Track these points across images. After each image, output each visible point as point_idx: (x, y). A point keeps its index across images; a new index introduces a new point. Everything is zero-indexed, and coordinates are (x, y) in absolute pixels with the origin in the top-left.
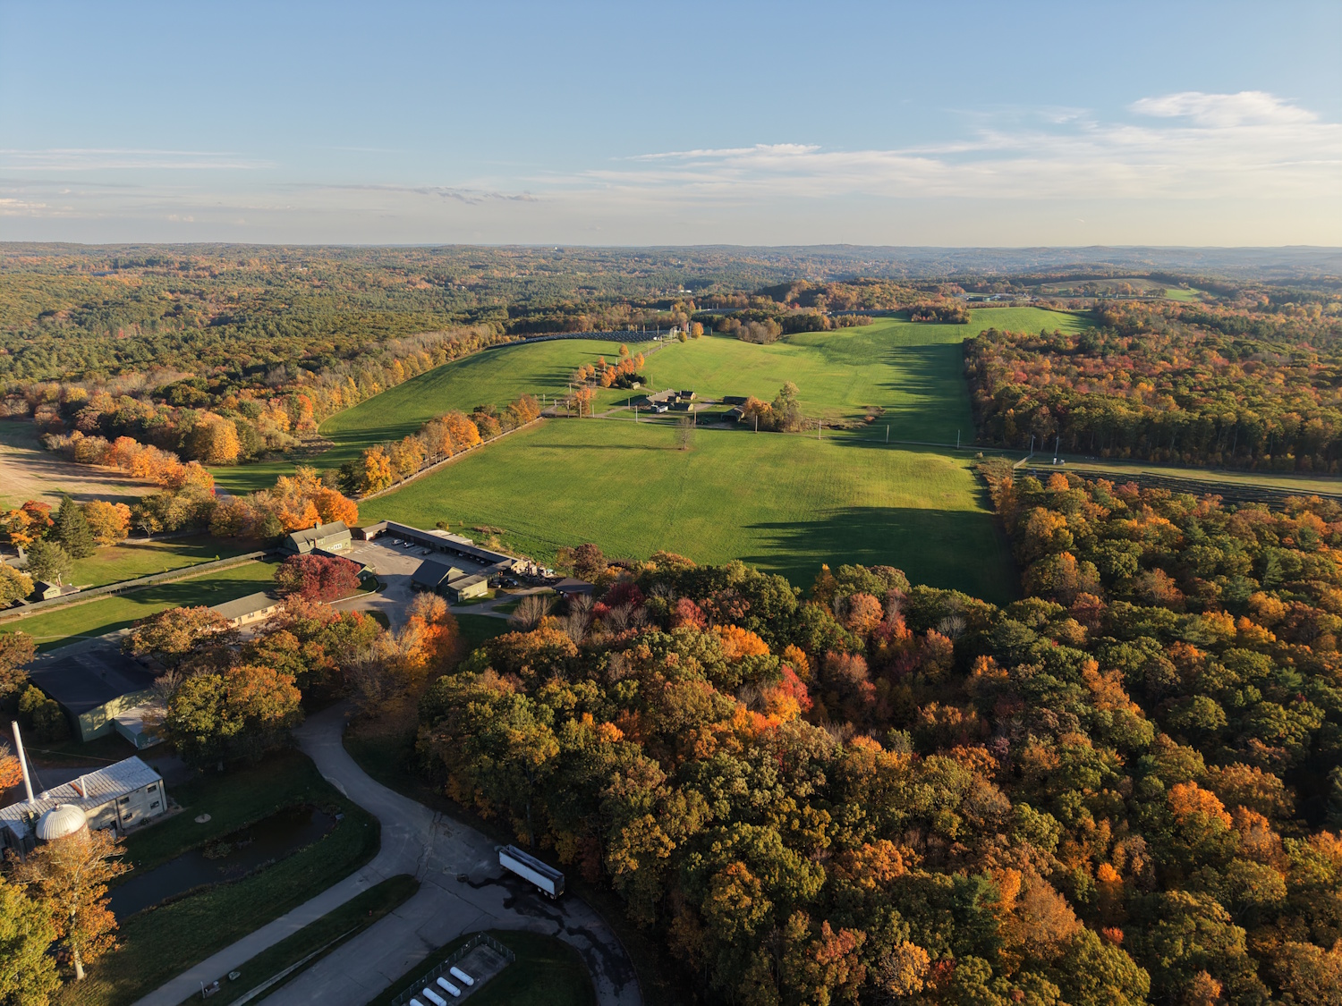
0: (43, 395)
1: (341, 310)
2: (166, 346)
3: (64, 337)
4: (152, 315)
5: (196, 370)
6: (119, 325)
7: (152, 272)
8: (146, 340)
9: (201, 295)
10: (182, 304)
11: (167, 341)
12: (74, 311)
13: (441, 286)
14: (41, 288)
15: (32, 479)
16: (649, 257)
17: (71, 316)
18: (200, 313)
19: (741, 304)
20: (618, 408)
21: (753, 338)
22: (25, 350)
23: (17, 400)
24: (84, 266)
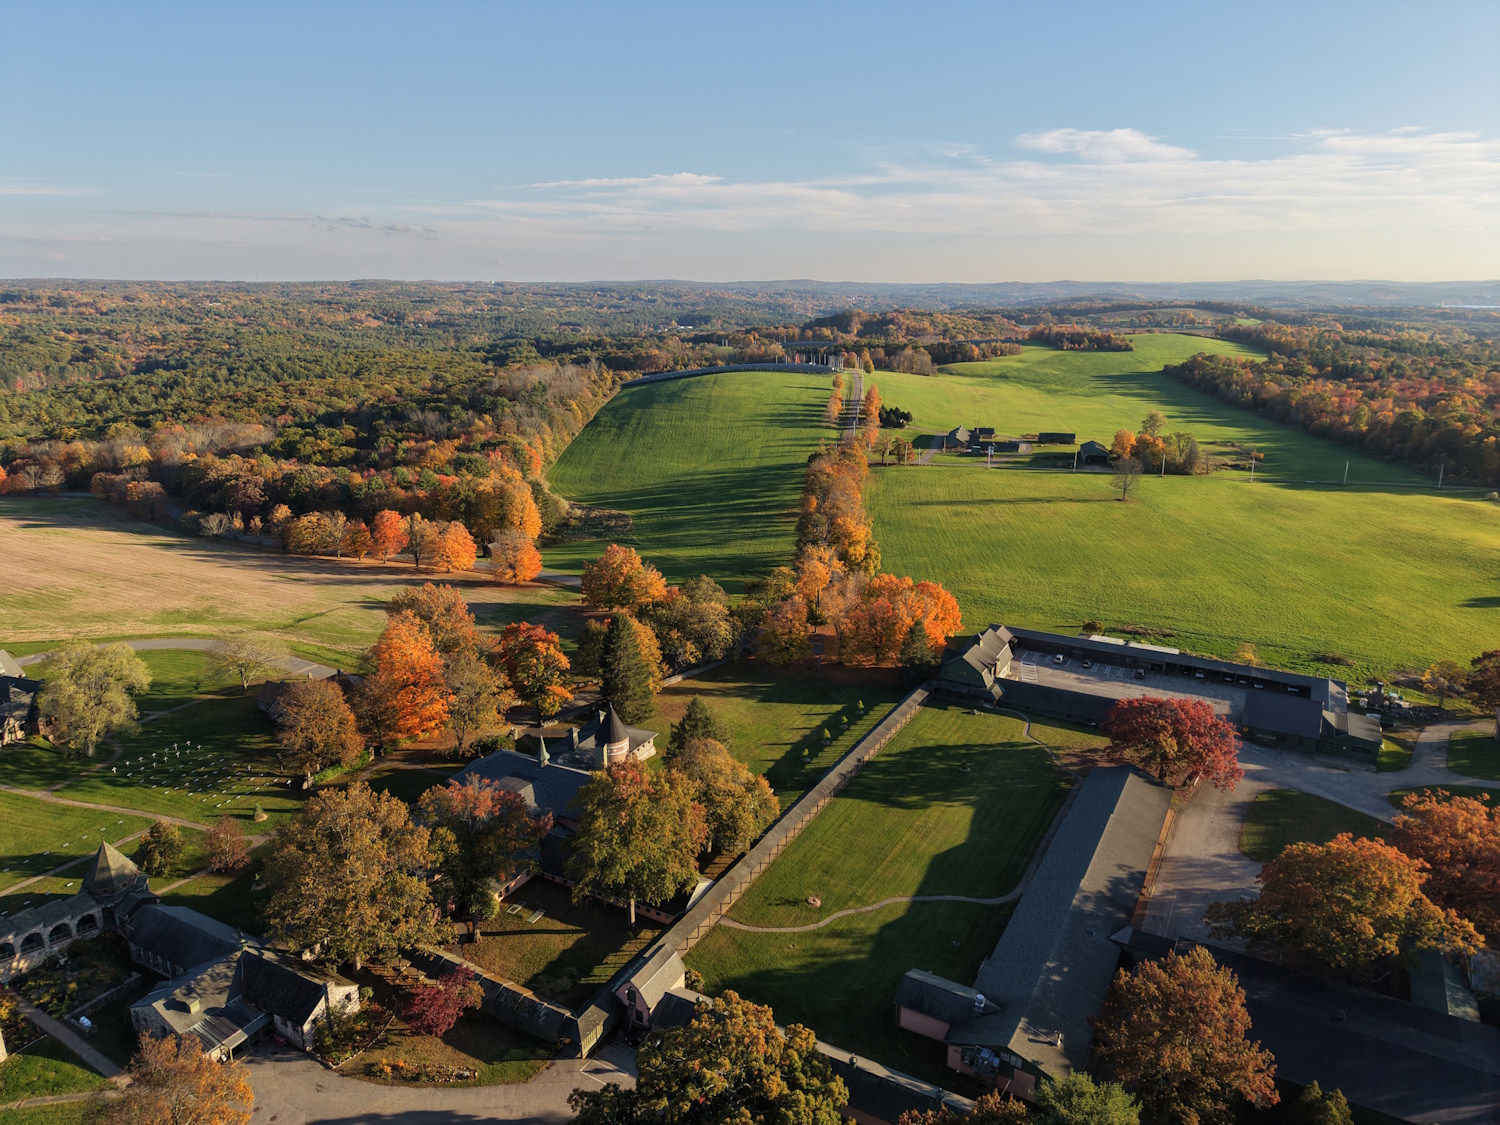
4: (56, 359)
6: (15, 372)
7: (17, 309)
9: (109, 334)
10: (90, 345)
13: (392, 323)
16: (612, 291)
18: (118, 357)
19: (802, 336)
20: (926, 451)
21: (910, 370)
23: (43, 467)
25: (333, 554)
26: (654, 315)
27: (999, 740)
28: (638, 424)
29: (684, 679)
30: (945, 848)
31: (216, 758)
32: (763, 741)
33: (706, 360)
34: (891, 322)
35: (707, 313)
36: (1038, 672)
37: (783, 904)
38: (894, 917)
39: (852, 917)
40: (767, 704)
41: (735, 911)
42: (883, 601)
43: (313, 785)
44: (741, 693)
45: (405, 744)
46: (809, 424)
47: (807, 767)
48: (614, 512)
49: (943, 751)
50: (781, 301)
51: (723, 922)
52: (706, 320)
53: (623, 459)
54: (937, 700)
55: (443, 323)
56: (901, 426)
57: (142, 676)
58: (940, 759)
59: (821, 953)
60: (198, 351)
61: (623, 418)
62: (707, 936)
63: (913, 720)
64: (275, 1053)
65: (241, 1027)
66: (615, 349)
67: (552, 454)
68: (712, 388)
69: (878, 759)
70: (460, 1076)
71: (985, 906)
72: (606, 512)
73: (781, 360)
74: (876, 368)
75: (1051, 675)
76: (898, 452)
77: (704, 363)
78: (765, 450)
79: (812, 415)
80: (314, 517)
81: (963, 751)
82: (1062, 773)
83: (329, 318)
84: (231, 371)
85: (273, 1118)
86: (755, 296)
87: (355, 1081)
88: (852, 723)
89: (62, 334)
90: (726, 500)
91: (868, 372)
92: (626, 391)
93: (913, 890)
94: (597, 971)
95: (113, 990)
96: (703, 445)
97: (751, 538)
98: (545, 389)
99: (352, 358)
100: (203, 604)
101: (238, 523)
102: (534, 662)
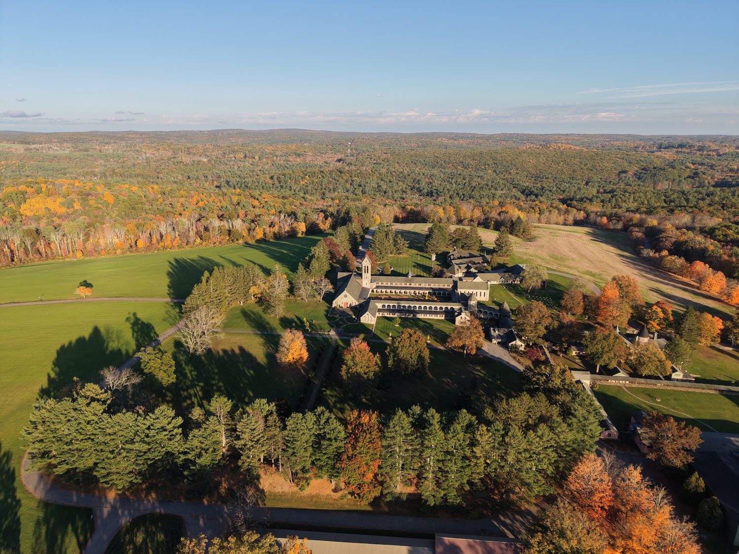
0: (631, 220)
2: (695, 197)
3: (631, 186)
4: (680, 176)
5: (722, 216)
6: (660, 181)
7: (681, 152)
8: (682, 192)
9: (712, 167)
10: (699, 171)
11: (696, 194)
12: (637, 171)
14: (623, 159)
15: (640, 276)
17: (635, 174)
18: (709, 178)
22: (612, 191)
23: (618, 221)
24: (643, 147)
25: (675, 273)
29: (733, 350)
32: (727, 375)
37: (647, 395)
45: (600, 320)
51: (622, 387)
57: (546, 277)
64: (503, 346)
65: (501, 339)
80: (674, 257)
87: (511, 357)
89: (690, 165)
95: (493, 324)
100: (601, 273)
101: (652, 254)
102: (650, 311)
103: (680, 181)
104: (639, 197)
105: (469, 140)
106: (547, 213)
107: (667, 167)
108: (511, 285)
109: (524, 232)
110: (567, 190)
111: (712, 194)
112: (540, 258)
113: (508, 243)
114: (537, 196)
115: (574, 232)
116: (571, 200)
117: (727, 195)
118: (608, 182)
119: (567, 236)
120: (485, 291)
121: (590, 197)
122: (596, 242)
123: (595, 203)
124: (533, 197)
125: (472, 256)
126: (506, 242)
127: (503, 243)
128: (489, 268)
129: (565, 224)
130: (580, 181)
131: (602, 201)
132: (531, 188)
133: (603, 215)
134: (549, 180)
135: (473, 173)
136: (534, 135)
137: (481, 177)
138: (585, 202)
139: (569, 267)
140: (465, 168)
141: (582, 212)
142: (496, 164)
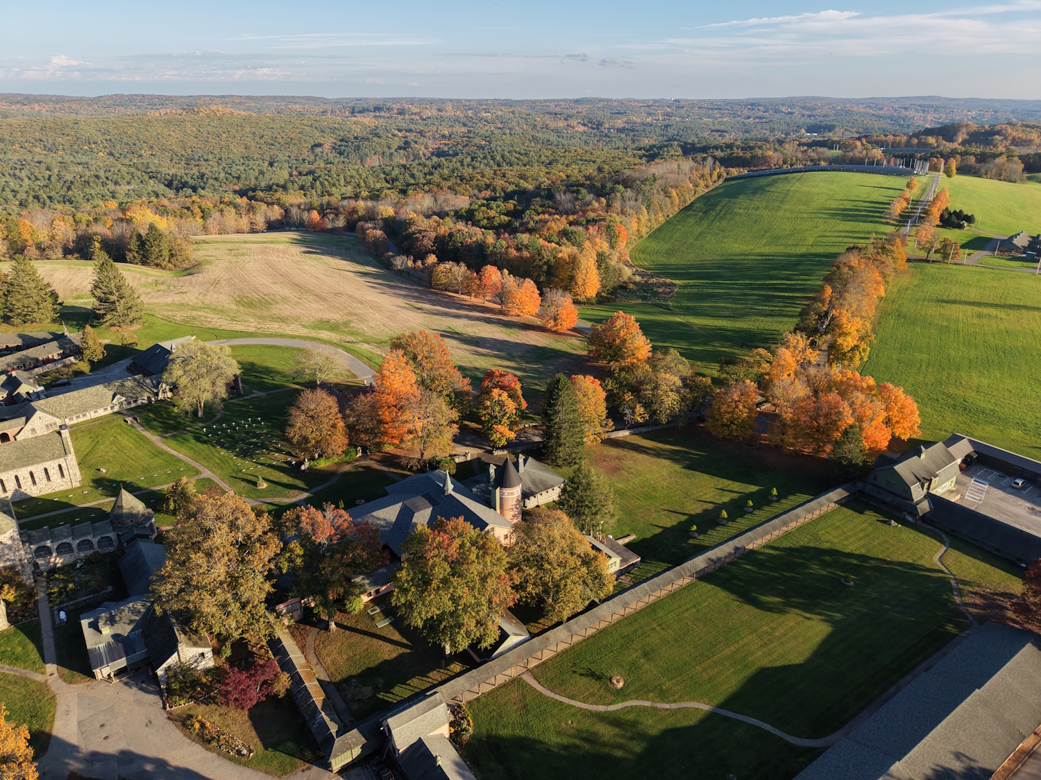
0: (355, 211)
1: (528, 147)
2: (421, 171)
3: (333, 164)
4: (389, 148)
5: (468, 193)
6: (367, 155)
7: (380, 116)
8: (404, 166)
9: (421, 133)
10: (409, 140)
11: (421, 168)
12: (335, 144)
13: (594, 129)
14: (311, 126)
16: (760, 106)
17: (334, 148)
18: (423, 148)
19: (908, 144)
20: (976, 252)
21: (999, 176)
22: (310, 172)
23: (337, 215)
24: (332, 112)
25: (457, 292)
26: (788, 124)
27: (903, 559)
28: (721, 210)
29: (631, 434)
30: (778, 664)
31: (267, 434)
32: (666, 507)
33: (812, 161)
34: (998, 133)
35: (833, 123)
36: (988, 492)
37: (587, 676)
38: (685, 724)
39: (645, 709)
40: (690, 472)
41: (541, 672)
42: (833, 396)
43: (308, 468)
44: (673, 457)
45: (389, 449)
46: (870, 219)
47: (691, 541)
48: (668, 281)
49: (834, 557)
50: (904, 113)
51: (525, 677)
52: (830, 128)
53: (697, 239)
54: (856, 503)
55: (628, 129)
56: (961, 227)
58: (825, 565)
59: (591, 738)
60: (467, 145)
61: (712, 205)
62: (504, 686)
63: (822, 518)
64: (143, 682)
65: (127, 655)
66: (739, 151)
67: (644, 231)
68: (794, 183)
69: (763, 550)
70: (239, 752)
71: (787, 744)
72: (662, 280)
73: (879, 163)
74: (957, 173)
75: (1001, 499)
76: (945, 251)
77: (809, 163)
78: (819, 239)
79: (875, 212)
80: (449, 265)
81: (855, 562)
82: (956, 615)
83: (552, 125)
84: (473, 159)
85: (106, 738)
86: (881, 109)
87: (173, 727)
88: (757, 506)
89: (396, 132)
90: (765, 279)
91: (949, 176)
92: (726, 184)
93: (720, 699)
94: (397, 690)
95: (91, 596)
96: (766, 231)
97: (766, 316)
98: (655, 180)
99: (550, 152)
100: (346, 318)
101: (410, 263)
102: (489, 403)
103: (391, 154)
104: (352, 177)
105: (52, 105)
106: (217, 215)
107: (371, 136)
108: (147, 407)
109: (172, 255)
110: (243, 176)
111: (439, 166)
112: (214, 310)
113: (126, 292)
114: (194, 189)
115: (271, 242)
116: (254, 190)
117: (455, 166)
118: (301, 161)
119: (262, 252)
120: (61, 461)
121: (282, 182)
122: (314, 256)
123: (291, 191)
124: (189, 191)
125: (30, 343)
126: (119, 288)
127: (111, 293)
128: (84, 367)
129: (253, 231)
130: (260, 162)
131: (302, 188)
132: (181, 177)
133: (310, 208)
134: (211, 163)
135: (68, 159)
136: (170, 97)
137: (86, 165)
138: (276, 191)
139: (282, 320)
140: (50, 150)
141: (276, 207)
142: (110, 140)
